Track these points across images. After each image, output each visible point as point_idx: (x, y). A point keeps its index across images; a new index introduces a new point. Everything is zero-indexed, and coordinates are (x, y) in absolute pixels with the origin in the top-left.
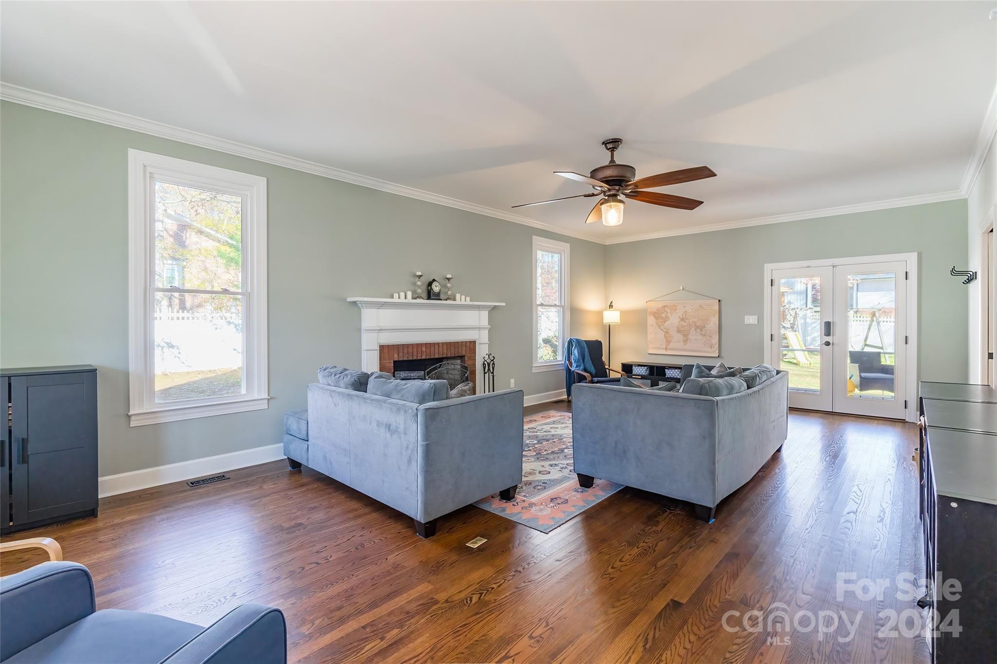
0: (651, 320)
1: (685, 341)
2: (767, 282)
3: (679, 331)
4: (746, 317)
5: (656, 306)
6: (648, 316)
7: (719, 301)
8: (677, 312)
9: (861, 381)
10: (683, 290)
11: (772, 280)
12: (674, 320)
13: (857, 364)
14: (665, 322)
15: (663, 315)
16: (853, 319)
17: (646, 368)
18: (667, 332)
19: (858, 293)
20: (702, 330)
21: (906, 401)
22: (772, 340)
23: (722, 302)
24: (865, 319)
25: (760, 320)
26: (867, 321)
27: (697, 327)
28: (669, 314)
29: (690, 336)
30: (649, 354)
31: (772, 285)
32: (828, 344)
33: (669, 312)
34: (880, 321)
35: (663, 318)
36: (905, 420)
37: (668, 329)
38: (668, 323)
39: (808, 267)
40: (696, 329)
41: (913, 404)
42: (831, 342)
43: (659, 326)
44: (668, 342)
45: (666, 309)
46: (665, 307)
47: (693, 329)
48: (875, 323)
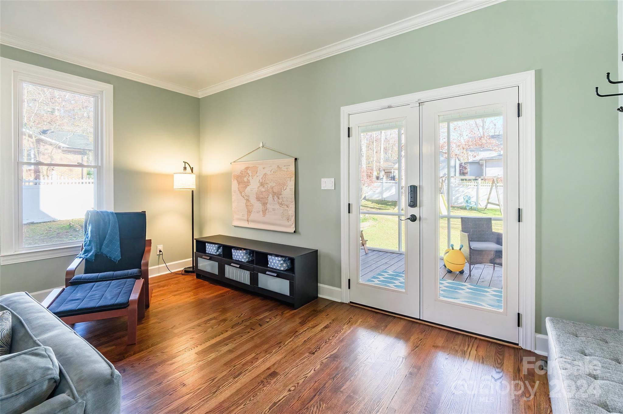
0: (235, 185)
1: (264, 212)
2: (344, 133)
3: (258, 199)
4: (322, 180)
5: (239, 167)
6: (232, 180)
7: (296, 159)
8: (257, 174)
9: (470, 252)
10: (263, 147)
11: (349, 128)
12: (254, 186)
13: (467, 234)
14: (246, 187)
15: (245, 179)
16: (481, 184)
17: (216, 246)
18: (248, 200)
19: (487, 169)
20: (279, 198)
21: (519, 314)
22: (349, 212)
23: (299, 162)
24: (488, 184)
25: (337, 184)
26: (489, 186)
27: (274, 194)
28: (250, 178)
29: (268, 206)
30: (235, 226)
31: (349, 136)
32: (413, 218)
33: (250, 175)
34: (498, 186)
35: (245, 182)
36: (518, 344)
37: (248, 196)
38: (248, 189)
39: (389, 107)
40: (273, 196)
41: (529, 320)
42: (418, 217)
43: (241, 193)
44: (249, 212)
45: (249, 172)
46: (247, 168)
47: (271, 196)
48: (494, 187)
